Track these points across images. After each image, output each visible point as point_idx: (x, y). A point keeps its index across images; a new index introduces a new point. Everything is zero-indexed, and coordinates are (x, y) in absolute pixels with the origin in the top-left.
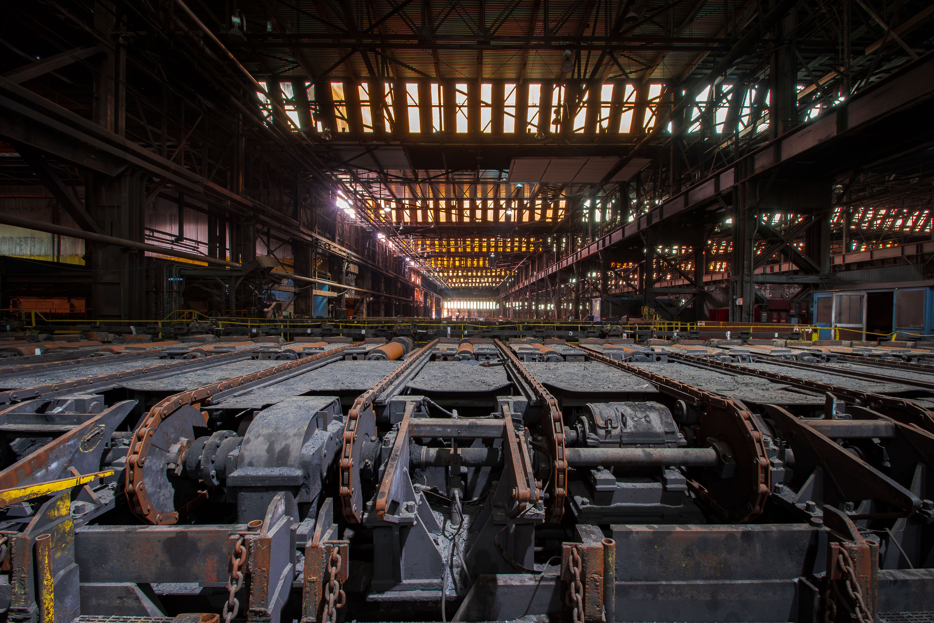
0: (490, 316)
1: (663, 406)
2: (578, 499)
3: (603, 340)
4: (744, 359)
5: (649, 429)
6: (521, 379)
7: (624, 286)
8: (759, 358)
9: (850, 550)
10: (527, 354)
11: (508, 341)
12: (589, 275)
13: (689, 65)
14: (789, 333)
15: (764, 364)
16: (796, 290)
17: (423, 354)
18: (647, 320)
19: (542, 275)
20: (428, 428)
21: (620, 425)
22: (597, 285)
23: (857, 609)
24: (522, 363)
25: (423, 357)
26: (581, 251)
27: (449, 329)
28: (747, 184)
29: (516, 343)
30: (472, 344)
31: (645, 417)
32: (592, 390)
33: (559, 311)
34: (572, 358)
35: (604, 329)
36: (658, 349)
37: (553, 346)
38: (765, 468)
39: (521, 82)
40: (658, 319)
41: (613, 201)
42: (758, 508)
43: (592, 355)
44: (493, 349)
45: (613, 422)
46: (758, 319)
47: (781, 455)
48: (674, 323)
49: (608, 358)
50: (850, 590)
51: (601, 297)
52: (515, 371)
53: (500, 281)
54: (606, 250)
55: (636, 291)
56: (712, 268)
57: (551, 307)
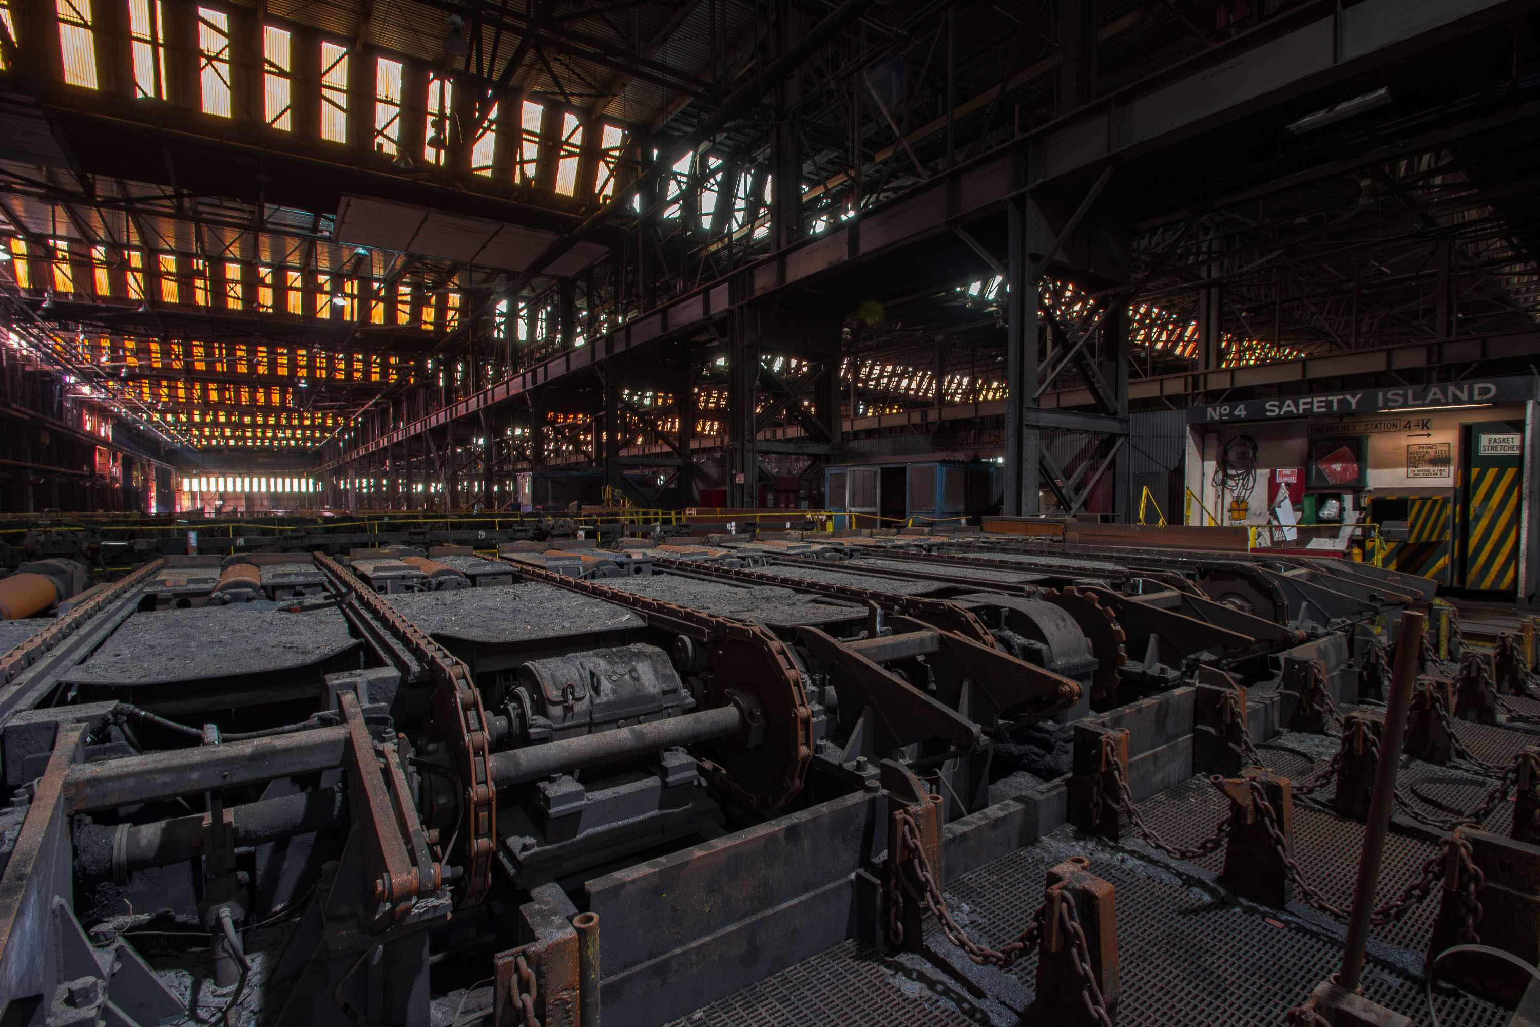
0: (303, 506)
1: (657, 649)
2: (515, 842)
3: (543, 545)
4: (756, 562)
5: (638, 691)
6: (382, 631)
7: (570, 453)
8: (774, 558)
9: (916, 816)
10: (392, 578)
11: (348, 554)
12: (509, 433)
13: (662, 110)
14: (802, 522)
15: (782, 568)
16: (804, 463)
17: (117, 596)
18: (611, 509)
19: (417, 428)
20: (131, 782)
21: (588, 693)
22: (524, 449)
23: (928, 895)
24: (381, 597)
25: (118, 603)
26: (493, 389)
27: (193, 536)
28: (746, 309)
29: (367, 558)
30: (257, 565)
31: (630, 672)
32: (533, 637)
33: (455, 495)
34: (489, 579)
35: (543, 526)
36: (637, 555)
37: (448, 559)
38: (806, 722)
39: (359, 48)
40: (627, 506)
41: (549, 309)
42: (797, 781)
43: (527, 572)
44: (312, 574)
45: (577, 689)
46: (763, 504)
47: (821, 698)
48: (652, 511)
49: (556, 575)
50: (919, 871)
51: (531, 470)
52: (368, 616)
53: (323, 437)
54: (538, 391)
55: (591, 460)
56: (699, 429)
57: (436, 487)
